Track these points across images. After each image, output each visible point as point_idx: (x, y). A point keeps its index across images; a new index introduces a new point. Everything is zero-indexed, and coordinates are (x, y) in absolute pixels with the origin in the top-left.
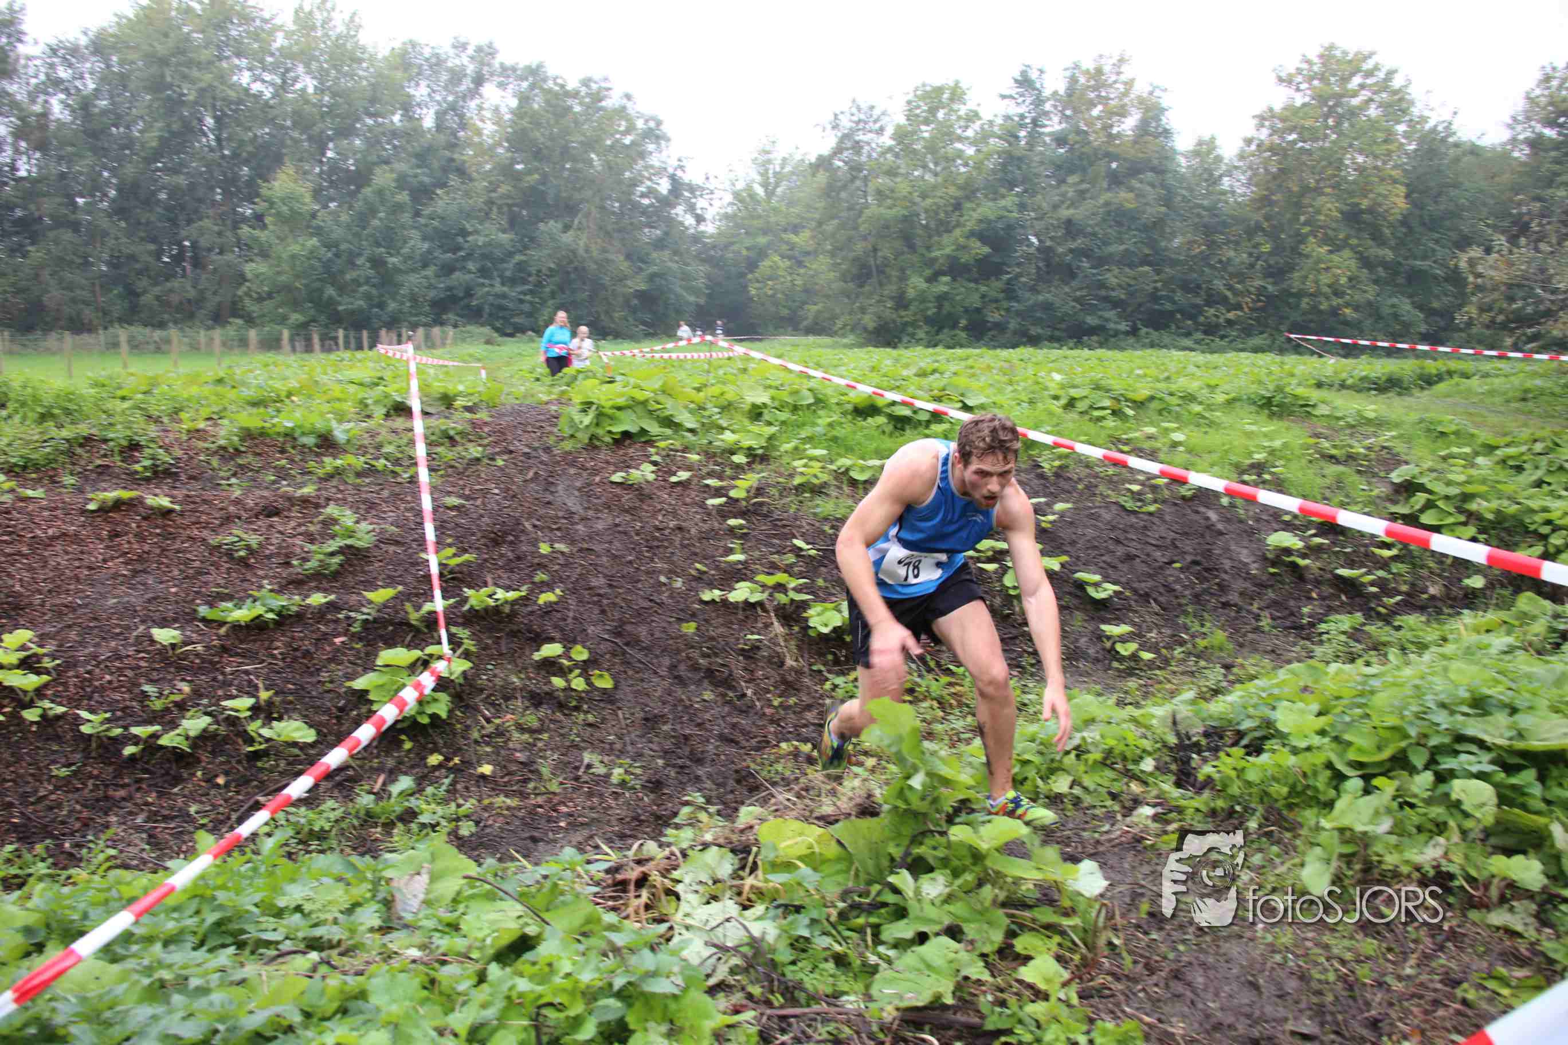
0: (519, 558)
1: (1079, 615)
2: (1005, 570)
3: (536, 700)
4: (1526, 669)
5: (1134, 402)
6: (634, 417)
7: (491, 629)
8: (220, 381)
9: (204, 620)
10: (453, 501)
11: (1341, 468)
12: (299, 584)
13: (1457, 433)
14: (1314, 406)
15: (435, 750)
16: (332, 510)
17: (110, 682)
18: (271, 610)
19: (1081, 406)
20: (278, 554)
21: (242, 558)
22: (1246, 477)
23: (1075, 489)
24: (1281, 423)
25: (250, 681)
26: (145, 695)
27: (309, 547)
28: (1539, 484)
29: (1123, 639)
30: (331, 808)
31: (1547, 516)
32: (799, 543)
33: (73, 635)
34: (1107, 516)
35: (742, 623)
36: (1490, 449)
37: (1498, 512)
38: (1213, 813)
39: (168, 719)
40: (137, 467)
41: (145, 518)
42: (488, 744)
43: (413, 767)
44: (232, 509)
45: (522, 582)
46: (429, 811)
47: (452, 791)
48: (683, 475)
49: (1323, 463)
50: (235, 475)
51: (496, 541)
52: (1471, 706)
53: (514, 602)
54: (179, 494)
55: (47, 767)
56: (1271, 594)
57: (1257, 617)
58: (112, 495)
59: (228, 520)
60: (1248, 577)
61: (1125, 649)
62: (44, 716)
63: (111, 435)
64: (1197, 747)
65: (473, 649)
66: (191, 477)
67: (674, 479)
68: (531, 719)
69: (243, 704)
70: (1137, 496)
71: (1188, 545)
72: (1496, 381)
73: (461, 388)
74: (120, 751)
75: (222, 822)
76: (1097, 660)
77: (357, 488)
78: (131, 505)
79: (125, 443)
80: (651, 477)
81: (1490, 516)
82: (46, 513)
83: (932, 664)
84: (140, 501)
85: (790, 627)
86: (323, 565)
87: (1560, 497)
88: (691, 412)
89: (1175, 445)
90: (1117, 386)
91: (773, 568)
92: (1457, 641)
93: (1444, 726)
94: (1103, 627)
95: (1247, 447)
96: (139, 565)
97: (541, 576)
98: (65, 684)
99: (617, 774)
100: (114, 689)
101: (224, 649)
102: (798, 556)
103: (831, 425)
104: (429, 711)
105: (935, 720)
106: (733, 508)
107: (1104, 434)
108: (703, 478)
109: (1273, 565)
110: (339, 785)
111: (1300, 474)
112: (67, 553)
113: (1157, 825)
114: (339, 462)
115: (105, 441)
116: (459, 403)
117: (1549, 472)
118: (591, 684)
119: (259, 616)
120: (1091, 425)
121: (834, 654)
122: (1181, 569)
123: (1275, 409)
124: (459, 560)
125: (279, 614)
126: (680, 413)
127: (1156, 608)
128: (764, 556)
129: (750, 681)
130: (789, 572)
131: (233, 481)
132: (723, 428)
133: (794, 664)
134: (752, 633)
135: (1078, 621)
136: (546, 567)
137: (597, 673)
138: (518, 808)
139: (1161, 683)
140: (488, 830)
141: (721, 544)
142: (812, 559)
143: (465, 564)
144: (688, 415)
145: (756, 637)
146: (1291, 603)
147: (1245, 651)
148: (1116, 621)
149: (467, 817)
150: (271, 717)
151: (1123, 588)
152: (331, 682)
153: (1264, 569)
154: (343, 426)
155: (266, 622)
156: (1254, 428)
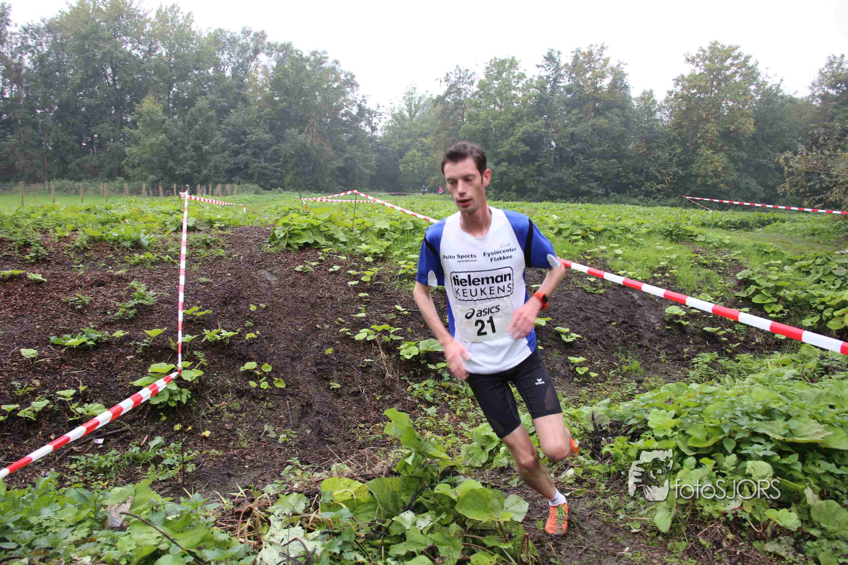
0: (238, 313)
1: (556, 351)
3: (240, 394)
4: (798, 391)
5: (595, 232)
6: (311, 234)
7: (217, 353)
8: (88, 210)
9: (53, 344)
10: (204, 279)
11: (709, 271)
12: (111, 325)
13: (774, 253)
14: (696, 236)
15: (179, 421)
16: (134, 283)
18: (92, 340)
19: (565, 233)
20: (101, 308)
21: (79, 310)
22: (656, 275)
24: (677, 245)
25: (75, 380)
26: (14, 388)
27: (118, 304)
28: (818, 281)
29: (581, 365)
30: (113, 455)
31: (822, 299)
32: (399, 307)
34: (575, 295)
35: (362, 352)
36: (792, 262)
37: (795, 296)
38: (609, 474)
39: (25, 401)
40: (27, 257)
41: (27, 286)
42: (210, 419)
43: (165, 431)
44: (77, 282)
45: (238, 326)
46: (170, 458)
47: (185, 446)
48: (336, 268)
49: (699, 268)
50: (82, 262)
51: (225, 302)
52: (762, 415)
53: (232, 338)
54: (48, 272)
56: (667, 341)
57: (658, 354)
58: (8, 273)
59: (74, 288)
60: (654, 331)
61: (581, 371)
63: (14, 239)
64: (605, 433)
65: (206, 364)
66: (57, 263)
67: (331, 270)
68: (236, 405)
69: (69, 393)
70: (593, 284)
71: (621, 312)
72: (799, 224)
73: (219, 217)
75: (50, 461)
77: (151, 271)
78: (20, 278)
79: (22, 243)
81: (790, 299)
84: (25, 276)
85: (390, 355)
86: (125, 314)
87: (829, 289)
88: (345, 233)
89: (617, 256)
90: (585, 222)
91: (383, 321)
92: (765, 371)
93: (745, 427)
94: (570, 358)
95: (657, 258)
96: (20, 311)
97: (248, 323)
99: (283, 437)
101: (63, 361)
102: (397, 314)
104: (176, 399)
105: (469, 410)
106: (362, 287)
107: (577, 249)
108: (348, 269)
109: (668, 325)
110: (122, 441)
111: (686, 274)
114: (142, 257)
115: (11, 242)
116: (217, 225)
117: (824, 275)
118: (273, 385)
119: (84, 343)
120: (570, 244)
121: (414, 370)
122: (616, 325)
123: (674, 237)
124: (202, 313)
125: (96, 342)
126: (339, 233)
127: (601, 347)
128: (378, 314)
129: (365, 385)
130: (391, 324)
131: (81, 266)
132: (362, 242)
133: (391, 376)
134: (368, 358)
135: (555, 354)
136: (252, 318)
137: (276, 379)
138: (223, 457)
139: (600, 390)
140: (203, 469)
141: (355, 307)
142: (406, 316)
143: (207, 315)
144: (342, 234)
145: (370, 360)
146: (678, 346)
147: (650, 373)
148: (578, 355)
149: (192, 461)
150: (84, 401)
151: (583, 336)
152: (123, 381)
153: (663, 327)
154: (147, 236)
155: (88, 346)
156: (661, 247)
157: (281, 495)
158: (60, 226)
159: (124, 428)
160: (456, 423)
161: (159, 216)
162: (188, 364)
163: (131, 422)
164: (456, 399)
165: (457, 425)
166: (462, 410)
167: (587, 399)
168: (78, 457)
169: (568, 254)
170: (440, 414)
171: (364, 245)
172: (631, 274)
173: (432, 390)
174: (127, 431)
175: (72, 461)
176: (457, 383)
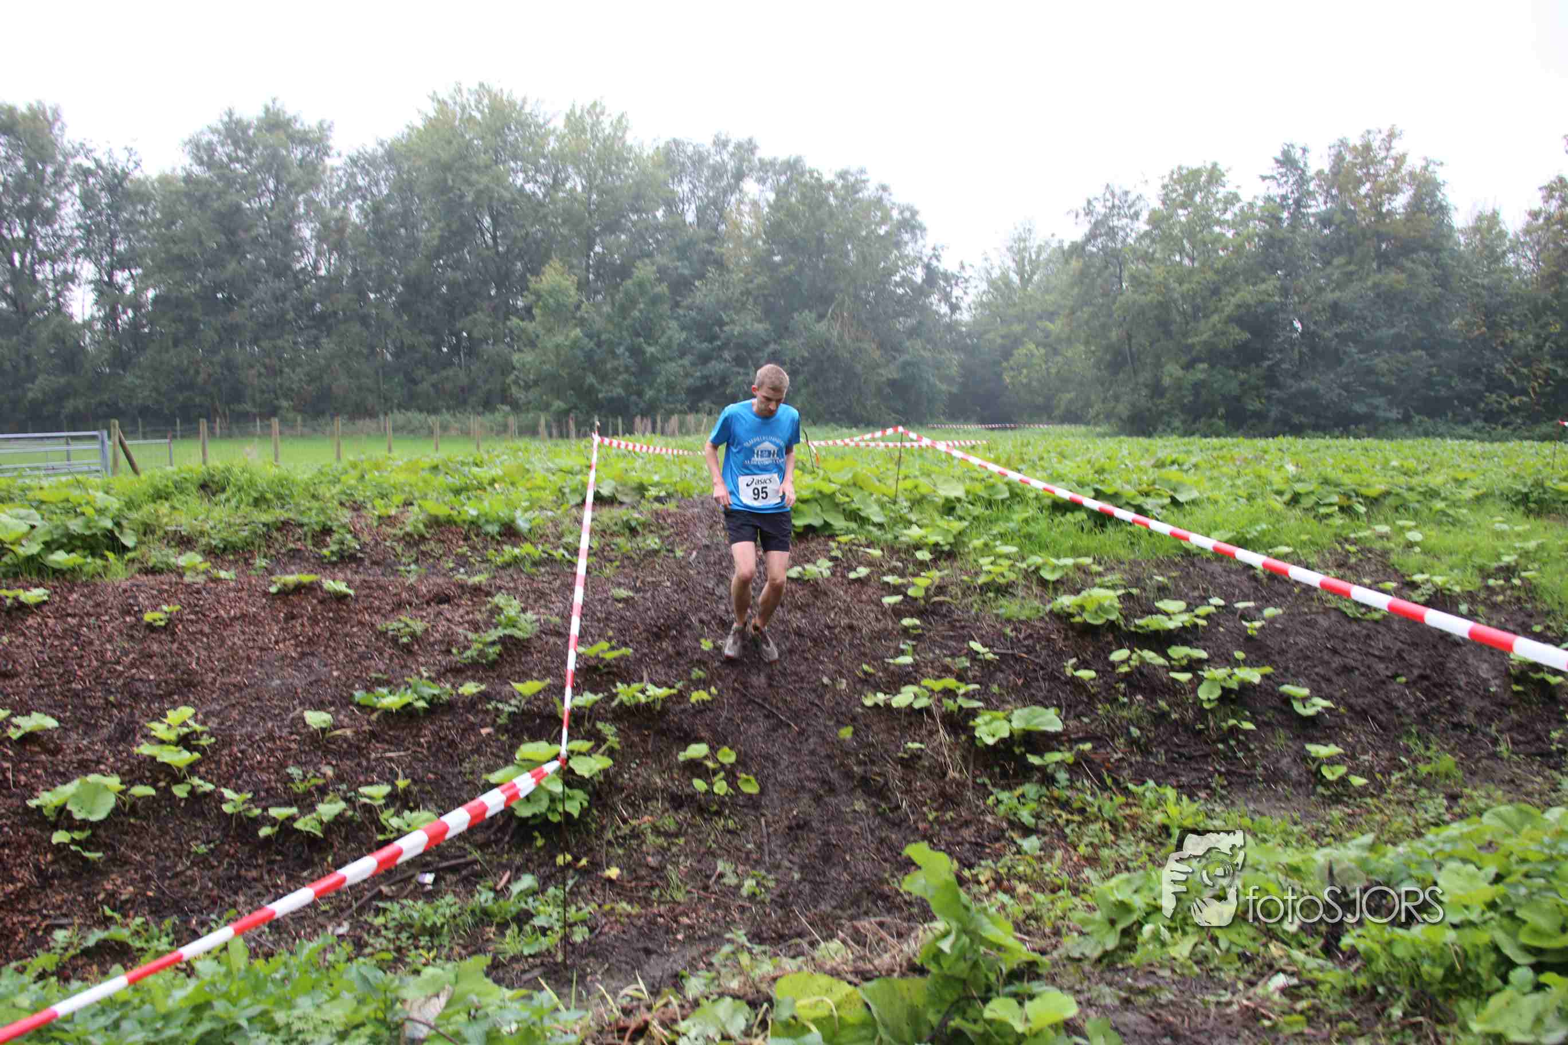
1: (1281, 732)
2: (1200, 680)
3: (677, 802)
5: (1366, 498)
6: (818, 510)
7: (639, 727)
8: (435, 469)
9: (358, 705)
10: (623, 593)
12: (458, 672)
15: (566, 849)
16: (500, 599)
17: (260, 763)
18: (423, 698)
19: (1307, 502)
20: (441, 642)
21: (405, 645)
22: (1491, 582)
23: (1290, 592)
24: (1539, 522)
25: (391, 769)
26: (290, 779)
27: (471, 636)
29: (1331, 761)
30: (448, 904)
32: (976, 646)
33: (235, 714)
34: (1323, 622)
35: (904, 730)
38: (1353, 992)
39: (306, 802)
40: (325, 552)
41: (321, 602)
42: (620, 845)
43: (540, 865)
44: (404, 595)
45: (679, 677)
46: (547, 914)
47: (575, 893)
48: (863, 571)
50: (416, 562)
51: (658, 634)
53: (666, 700)
54: (357, 578)
55: (188, 843)
56: (1515, 716)
57: (1495, 742)
58: (291, 579)
59: (399, 606)
60: (1487, 695)
61: (1330, 774)
62: (192, 792)
63: (305, 520)
65: (617, 747)
66: (374, 563)
67: (852, 575)
68: (669, 823)
69: (378, 792)
71: (1416, 658)
73: (656, 478)
74: (256, 831)
75: (342, 910)
76: (1300, 784)
77: (531, 577)
78: (311, 588)
79: (318, 528)
80: (827, 573)
82: (232, 595)
83: (1109, 781)
84: (319, 585)
85: (957, 735)
86: (481, 653)
88: (882, 506)
89: (1410, 545)
90: (1349, 481)
91: (947, 670)
94: (1310, 747)
95: (1495, 548)
96: (309, 646)
97: (697, 673)
98: (218, 763)
99: (749, 884)
100: (262, 770)
101: (373, 734)
102: (973, 660)
103: (1026, 521)
104: (560, 809)
105: (1105, 845)
106: (908, 607)
107: (1329, 532)
108: (884, 574)
109: (1517, 684)
110: (465, 880)
111: (1557, 579)
112: (243, 633)
113: (1286, 1001)
114: (517, 551)
115: (301, 525)
116: (652, 493)
118: (737, 789)
119: (410, 704)
120: (1315, 522)
121: (1002, 767)
122: (1407, 684)
123: (1532, 505)
124: (616, 654)
125: (430, 702)
126: (869, 506)
127: (1375, 727)
128: (938, 658)
129: (907, 792)
130: (961, 677)
131: (413, 567)
132: (911, 523)
133: (957, 775)
134: (914, 741)
135: (1281, 739)
136: (705, 664)
137: (743, 776)
138: (639, 916)
139: (1369, 812)
140: (602, 938)
141: (892, 644)
142: (989, 663)
143: (622, 658)
144: (876, 508)
145: (917, 745)
146: (1539, 726)
147: (1476, 780)
148: (1325, 740)
149: (584, 922)
150: (405, 806)
151: (1338, 704)
152: (472, 773)
153: (1506, 687)
154: (528, 515)
155: (416, 710)
156: (1505, 527)
157: (704, 1002)
158: (383, 496)
159: (469, 858)
160: (1077, 870)
161: (552, 478)
162: (584, 745)
163: (481, 847)
164: (1080, 824)
165: (1078, 872)
166: (1091, 844)
167: (1343, 830)
168: (388, 905)
169: (1312, 543)
170: (1047, 849)
171: (915, 528)
172: (1439, 580)
173: (1033, 805)
174: (475, 862)
175: (378, 911)
176: (1083, 792)
